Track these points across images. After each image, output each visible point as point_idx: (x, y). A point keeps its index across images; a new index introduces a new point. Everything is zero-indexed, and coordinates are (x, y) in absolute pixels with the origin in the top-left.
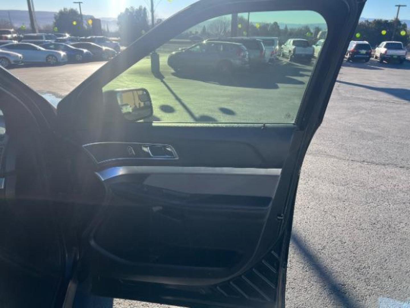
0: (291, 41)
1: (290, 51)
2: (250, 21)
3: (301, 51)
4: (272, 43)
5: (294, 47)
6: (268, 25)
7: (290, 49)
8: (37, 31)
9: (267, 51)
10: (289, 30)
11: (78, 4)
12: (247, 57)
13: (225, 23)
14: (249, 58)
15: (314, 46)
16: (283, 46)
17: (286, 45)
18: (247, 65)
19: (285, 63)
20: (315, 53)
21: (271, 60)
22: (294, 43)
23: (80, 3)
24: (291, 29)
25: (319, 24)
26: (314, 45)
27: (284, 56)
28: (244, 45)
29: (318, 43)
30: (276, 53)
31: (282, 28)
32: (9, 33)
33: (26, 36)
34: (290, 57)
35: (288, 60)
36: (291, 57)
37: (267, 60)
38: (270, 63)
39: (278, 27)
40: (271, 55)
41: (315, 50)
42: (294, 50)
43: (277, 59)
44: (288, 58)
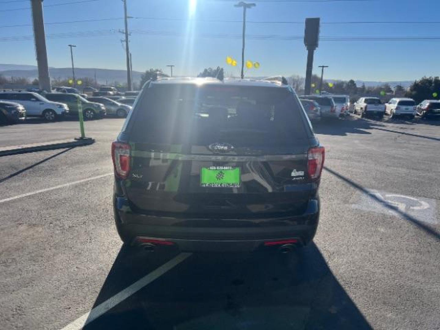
0: (363, 99)
1: (361, 108)
2: (324, 78)
3: (373, 108)
4: (343, 100)
5: (365, 104)
6: (343, 83)
7: (362, 106)
8: (132, 89)
9: (338, 108)
10: (367, 89)
11: (170, 67)
12: (319, 111)
13: (297, 81)
14: (321, 112)
15: (387, 104)
16: (355, 104)
17: (358, 103)
18: (319, 118)
19: (356, 119)
20: (387, 110)
21: (341, 115)
22: (366, 101)
23: (172, 66)
24: (369, 88)
25: (401, 82)
26: (387, 102)
27: (356, 112)
28: (317, 102)
29: (390, 101)
30: (347, 109)
31: (359, 86)
32: (111, 90)
33: (126, 93)
34: (361, 114)
35: (360, 117)
36: (363, 113)
37: (338, 115)
38: (340, 118)
39: (355, 85)
40: (342, 111)
41: (387, 108)
42: (366, 107)
43: (349, 115)
44: (359, 115)
